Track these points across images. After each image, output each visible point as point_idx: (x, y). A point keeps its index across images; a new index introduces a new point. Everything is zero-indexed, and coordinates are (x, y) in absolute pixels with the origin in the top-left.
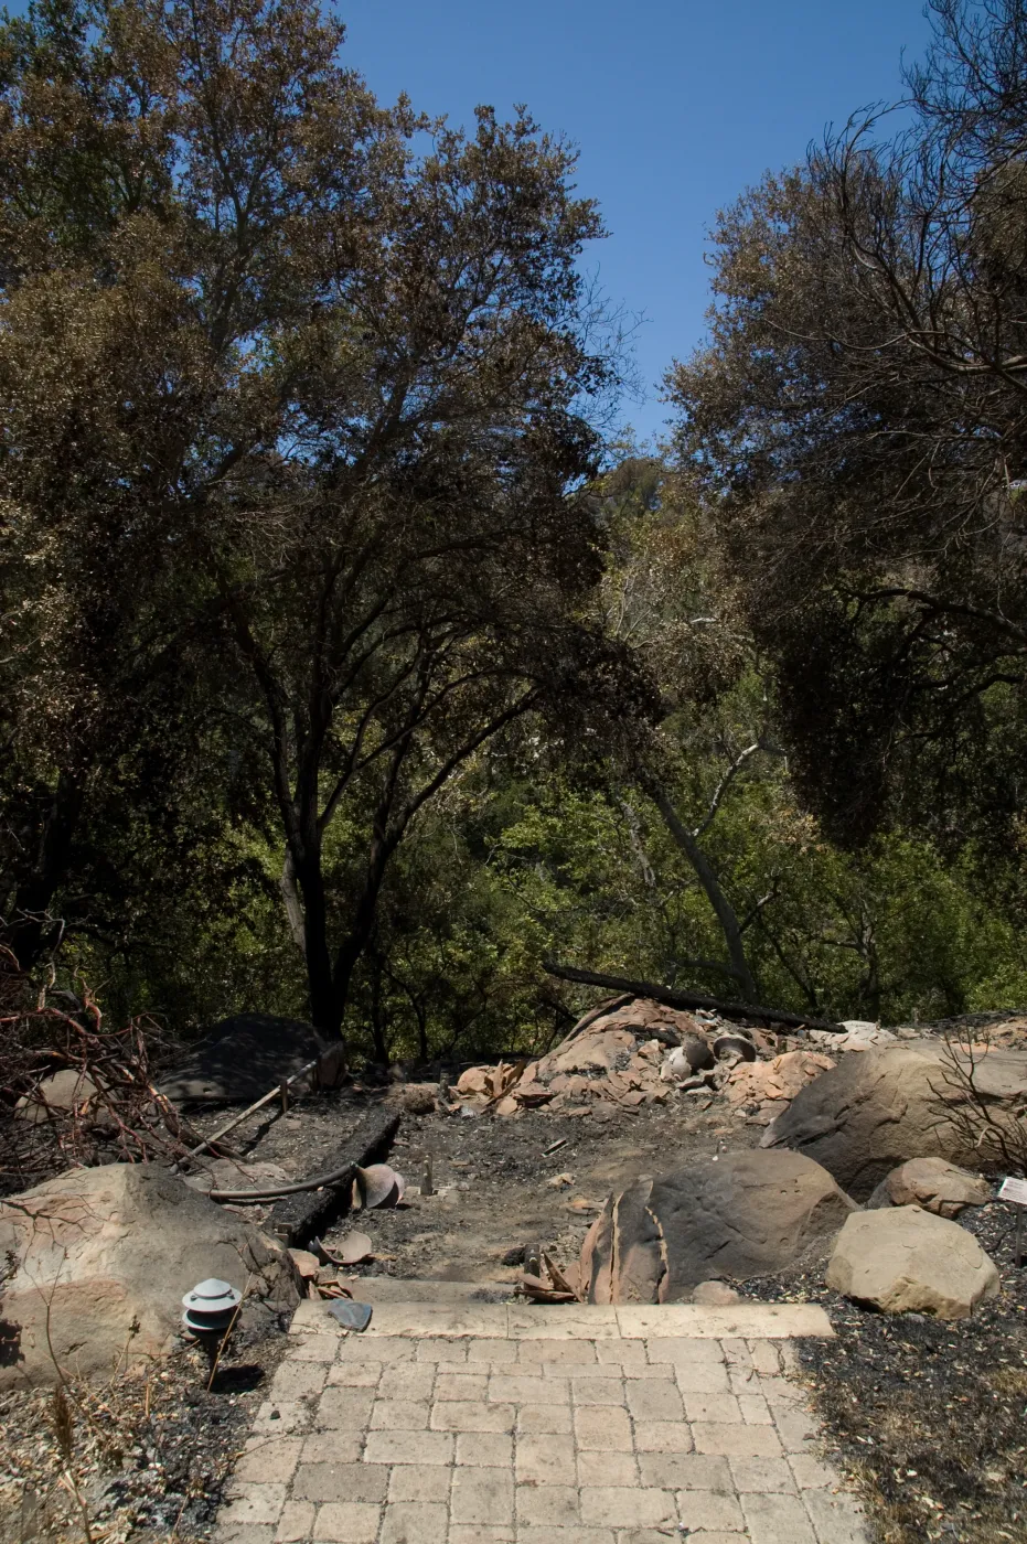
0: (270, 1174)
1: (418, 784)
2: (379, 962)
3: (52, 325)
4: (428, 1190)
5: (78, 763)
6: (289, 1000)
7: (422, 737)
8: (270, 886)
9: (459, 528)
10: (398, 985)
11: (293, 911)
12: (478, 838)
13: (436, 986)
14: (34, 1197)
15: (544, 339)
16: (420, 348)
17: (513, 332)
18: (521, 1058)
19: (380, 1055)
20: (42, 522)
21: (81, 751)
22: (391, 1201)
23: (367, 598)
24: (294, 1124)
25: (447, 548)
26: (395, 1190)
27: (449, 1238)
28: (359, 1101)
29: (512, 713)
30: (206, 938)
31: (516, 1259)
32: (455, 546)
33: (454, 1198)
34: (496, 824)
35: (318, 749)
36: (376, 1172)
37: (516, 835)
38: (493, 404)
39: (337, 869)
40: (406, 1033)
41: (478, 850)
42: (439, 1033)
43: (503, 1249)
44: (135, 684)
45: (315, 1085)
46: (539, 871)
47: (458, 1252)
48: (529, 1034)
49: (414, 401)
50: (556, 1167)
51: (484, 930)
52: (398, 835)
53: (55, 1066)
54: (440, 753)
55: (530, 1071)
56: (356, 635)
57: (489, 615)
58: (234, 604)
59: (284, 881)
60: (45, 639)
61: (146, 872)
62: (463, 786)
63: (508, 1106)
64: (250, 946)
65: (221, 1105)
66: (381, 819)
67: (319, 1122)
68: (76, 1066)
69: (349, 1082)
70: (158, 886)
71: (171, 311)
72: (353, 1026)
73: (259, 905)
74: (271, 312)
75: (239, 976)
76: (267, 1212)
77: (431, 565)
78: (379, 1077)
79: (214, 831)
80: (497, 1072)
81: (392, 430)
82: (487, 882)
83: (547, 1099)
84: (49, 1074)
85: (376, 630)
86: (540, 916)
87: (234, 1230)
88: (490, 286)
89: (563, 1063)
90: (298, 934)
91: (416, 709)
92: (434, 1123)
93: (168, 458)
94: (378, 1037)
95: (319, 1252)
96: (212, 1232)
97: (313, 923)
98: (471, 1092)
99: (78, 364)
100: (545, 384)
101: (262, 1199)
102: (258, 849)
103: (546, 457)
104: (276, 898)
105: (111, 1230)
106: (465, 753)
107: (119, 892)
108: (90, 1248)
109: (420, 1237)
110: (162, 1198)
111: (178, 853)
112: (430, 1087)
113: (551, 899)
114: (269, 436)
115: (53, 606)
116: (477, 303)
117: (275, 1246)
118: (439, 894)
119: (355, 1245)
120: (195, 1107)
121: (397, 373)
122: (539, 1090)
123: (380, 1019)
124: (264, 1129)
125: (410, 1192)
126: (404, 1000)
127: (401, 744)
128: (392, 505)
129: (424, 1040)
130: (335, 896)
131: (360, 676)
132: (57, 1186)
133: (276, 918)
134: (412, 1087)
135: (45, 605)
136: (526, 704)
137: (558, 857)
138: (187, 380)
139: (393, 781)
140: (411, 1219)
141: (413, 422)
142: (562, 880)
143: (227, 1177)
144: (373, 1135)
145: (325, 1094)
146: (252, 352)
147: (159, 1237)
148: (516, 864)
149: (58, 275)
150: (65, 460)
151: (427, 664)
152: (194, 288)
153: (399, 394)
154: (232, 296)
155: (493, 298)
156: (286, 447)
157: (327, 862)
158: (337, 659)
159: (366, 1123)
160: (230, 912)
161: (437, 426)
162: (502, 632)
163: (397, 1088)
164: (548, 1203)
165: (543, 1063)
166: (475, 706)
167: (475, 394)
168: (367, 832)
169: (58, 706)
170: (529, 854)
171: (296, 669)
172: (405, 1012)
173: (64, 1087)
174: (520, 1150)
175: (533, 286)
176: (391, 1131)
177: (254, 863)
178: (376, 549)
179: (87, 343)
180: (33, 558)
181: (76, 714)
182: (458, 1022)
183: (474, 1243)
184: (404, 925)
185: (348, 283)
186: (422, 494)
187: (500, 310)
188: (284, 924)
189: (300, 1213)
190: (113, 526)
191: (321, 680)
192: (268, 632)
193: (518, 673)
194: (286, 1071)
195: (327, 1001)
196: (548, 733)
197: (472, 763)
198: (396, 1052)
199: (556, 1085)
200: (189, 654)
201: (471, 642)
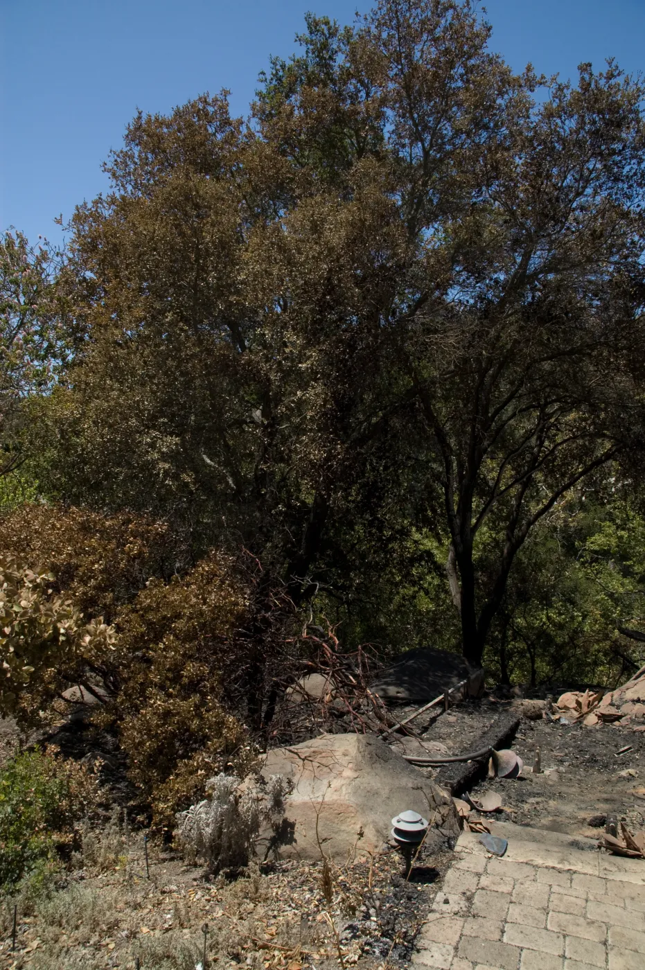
0: (438, 749)
1: (534, 508)
2: (506, 620)
3: (316, 228)
4: (538, 770)
5: (328, 489)
6: (449, 640)
7: (539, 476)
8: (438, 569)
9: (567, 341)
10: (517, 634)
11: (453, 585)
12: (571, 543)
13: (542, 638)
14: (303, 748)
15: (625, 215)
16: (541, 227)
17: (602, 212)
18: (600, 690)
19: (505, 680)
20: (309, 344)
21: (329, 482)
22: (513, 774)
23: (504, 387)
24: (452, 719)
25: (557, 355)
26: (516, 767)
27: (552, 803)
28: (493, 708)
29: (599, 462)
30: (397, 598)
31: (599, 822)
32: (564, 353)
33: (555, 777)
34: (584, 533)
35: (472, 483)
36: (504, 754)
37: (597, 541)
38: (589, 260)
39: (480, 559)
40: (521, 667)
41: (571, 551)
42: (543, 667)
43: (589, 815)
44: (361, 441)
45: (466, 695)
46: (611, 565)
47: (558, 813)
48: (604, 673)
49: (537, 260)
50: (624, 764)
51: (573, 603)
52: (521, 540)
53: (311, 670)
54: (550, 487)
55: (607, 698)
56: (497, 412)
57: (586, 399)
58: (422, 391)
59: (448, 565)
60: (309, 414)
61: (363, 556)
62: (564, 509)
63: (591, 720)
64: (425, 604)
65: (407, 703)
66: (511, 529)
67: (467, 719)
68: (322, 672)
69: (486, 695)
70: (369, 566)
71: (385, 214)
72: (489, 659)
73: (432, 580)
74: (445, 210)
75: (417, 623)
76: (436, 772)
77: (546, 366)
78: (505, 693)
79: (404, 533)
80: (585, 697)
81: (521, 280)
82: (576, 572)
83: (618, 718)
84: (305, 674)
85: (510, 409)
86: (611, 596)
87: (420, 782)
88: (587, 181)
89: (630, 695)
90: (457, 600)
91: (535, 458)
92: (541, 726)
93: (383, 303)
94: (504, 666)
95: (468, 801)
96: (407, 781)
97: (467, 592)
98: (566, 708)
99: (331, 250)
100: (624, 245)
101: (434, 764)
102: (430, 544)
103: (625, 292)
104: (443, 576)
105: (348, 773)
106: (567, 487)
107: (347, 568)
108: (336, 783)
109: (532, 800)
110: (378, 757)
111: (383, 546)
112: (540, 703)
113: (619, 585)
114: (444, 287)
115: (315, 393)
116: (578, 194)
117: (445, 794)
118: (546, 577)
119: (492, 801)
120: (392, 703)
121: (525, 243)
122: (613, 711)
123: (505, 656)
124: (433, 720)
125: (526, 770)
126: (521, 645)
127: (526, 482)
128: (522, 328)
129: (534, 672)
130: (481, 577)
131: (500, 438)
132: (316, 743)
133: (443, 588)
134: (527, 702)
135: (310, 393)
136: (608, 456)
137: (625, 557)
138: (395, 255)
139: (519, 504)
140: (526, 787)
141: (535, 275)
142: (626, 572)
143: (412, 748)
144: (502, 731)
145: (471, 701)
146: (432, 236)
147: (376, 780)
148: (596, 560)
149: (318, 198)
150: (323, 307)
151: (542, 430)
152: (397, 199)
153: (527, 257)
154: (420, 203)
155: (589, 191)
156: (453, 294)
157: (476, 555)
158: (486, 426)
159: (498, 723)
160: (414, 583)
161: (551, 277)
162: (594, 409)
163: (517, 702)
164: (619, 787)
165: (616, 693)
166: (574, 457)
167: (575, 255)
168: (502, 536)
169: (316, 454)
170: (605, 554)
171: (459, 434)
172: (521, 653)
173: (316, 683)
174: (599, 750)
175: (617, 179)
176: (514, 729)
177: (429, 554)
178: (509, 358)
179: (336, 237)
180: (303, 366)
181: (327, 460)
182: (556, 661)
183: (569, 808)
184: (523, 597)
185: (494, 188)
186: (542, 321)
187: (594, 198)
188: (447, 592)
189: (457, 777)
190: (351, 346)
191: (476, 439)
192: (442, 409)
193: (604, 436)
194: (448, 685)
195: (472, 643)
196: (622, 475)
197: (570, 495)
198: (514, 677)
199: (625, 709)
200: (396, 422)
201: (572, 416)
